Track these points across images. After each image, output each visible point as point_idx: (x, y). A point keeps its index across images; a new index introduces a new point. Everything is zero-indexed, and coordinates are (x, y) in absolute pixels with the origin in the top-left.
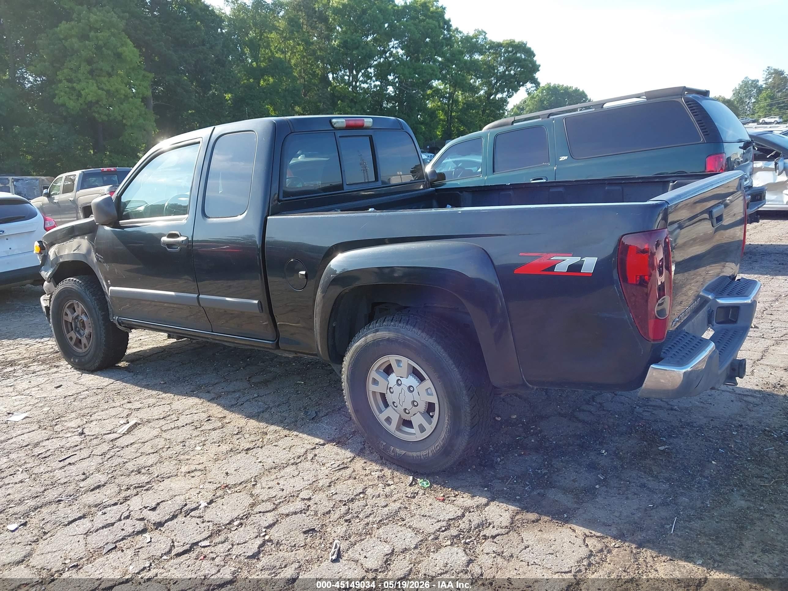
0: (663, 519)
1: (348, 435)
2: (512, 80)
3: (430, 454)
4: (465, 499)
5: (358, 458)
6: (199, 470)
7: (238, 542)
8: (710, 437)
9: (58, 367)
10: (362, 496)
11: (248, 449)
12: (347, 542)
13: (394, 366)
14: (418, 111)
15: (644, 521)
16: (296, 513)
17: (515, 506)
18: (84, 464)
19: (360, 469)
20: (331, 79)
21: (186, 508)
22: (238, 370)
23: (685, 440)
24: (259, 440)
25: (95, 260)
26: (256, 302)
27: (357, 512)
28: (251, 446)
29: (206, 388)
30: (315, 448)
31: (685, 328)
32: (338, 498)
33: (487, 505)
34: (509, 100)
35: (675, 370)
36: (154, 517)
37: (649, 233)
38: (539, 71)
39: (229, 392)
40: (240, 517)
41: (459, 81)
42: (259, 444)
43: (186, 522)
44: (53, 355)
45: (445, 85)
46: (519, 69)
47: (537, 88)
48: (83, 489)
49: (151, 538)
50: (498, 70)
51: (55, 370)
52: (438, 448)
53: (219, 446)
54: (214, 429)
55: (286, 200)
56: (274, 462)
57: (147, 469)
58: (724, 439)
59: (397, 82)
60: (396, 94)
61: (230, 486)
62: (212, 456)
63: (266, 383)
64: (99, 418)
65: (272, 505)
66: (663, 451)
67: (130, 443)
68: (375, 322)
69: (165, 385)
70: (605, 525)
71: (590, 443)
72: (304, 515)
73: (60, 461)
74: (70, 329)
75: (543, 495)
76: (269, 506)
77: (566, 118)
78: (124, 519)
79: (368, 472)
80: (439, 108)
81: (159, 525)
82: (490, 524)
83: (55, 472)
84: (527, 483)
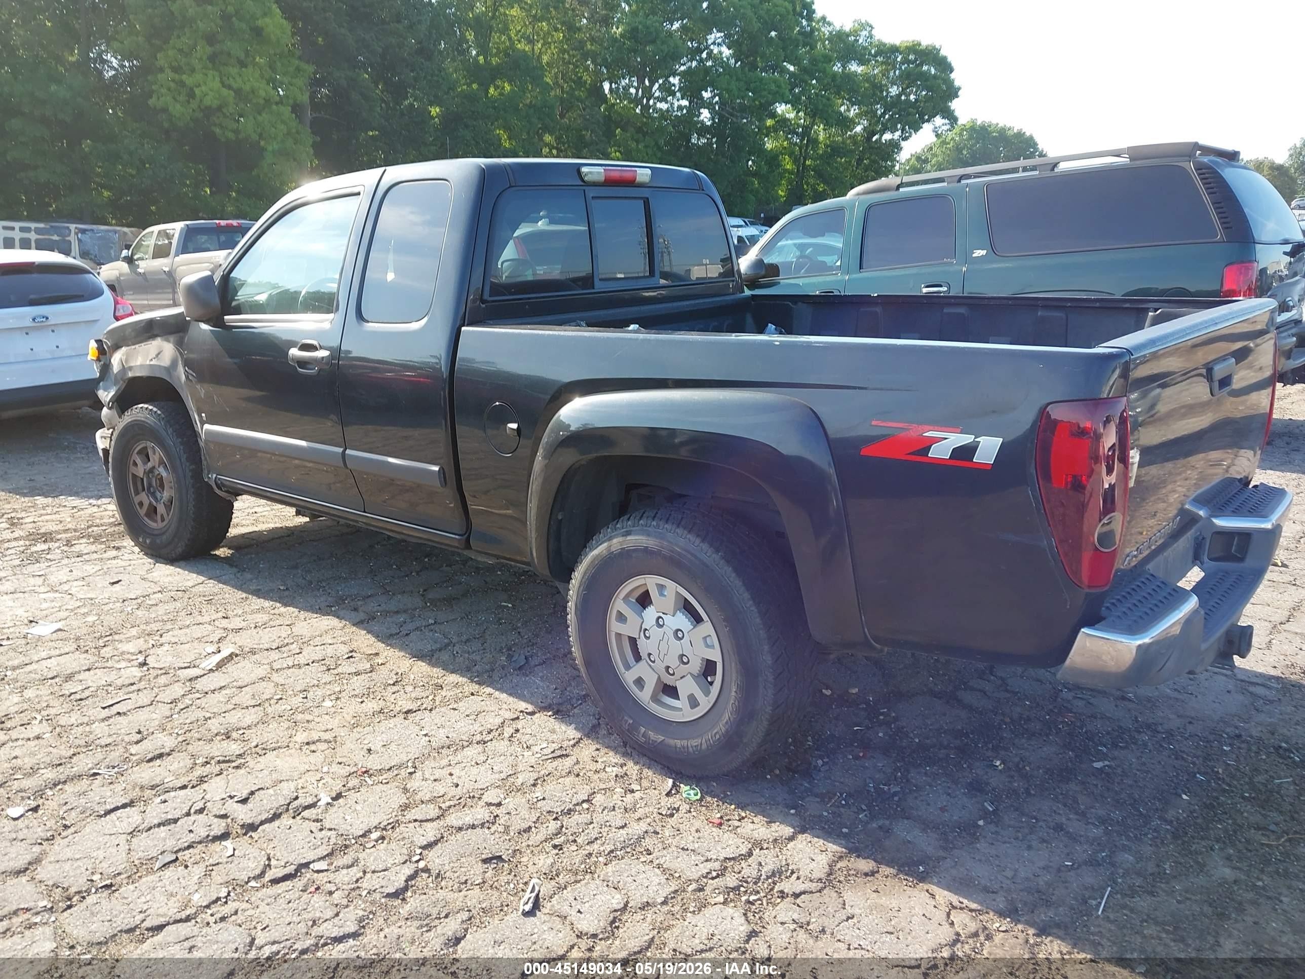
0: (1086, 889)
1: (574, 700)
2: (911, 110)
3: (704, 746)
4: (756, 826)
5: (586, 741)
6: (325, 741)
7: (373, 868)
8: (1184, 752)
9: (118, 548)
10: (585, 806)
11: (408, 712)
12: (553, 883)
13: (654, 594)
14: (750, 153)
15: (1054, 890)
16: (473, 827)
17: (839, 845)
18: (142, 716)
19: (587, 759)
20: (607, 91)
21: (296, 804)
22: (407, 576)
23: (1139, 754)
24: (427, 697)
25: (183, 378)
26: (436, 468)
27: (575, 833)
28: (414, 706)
29: (352, 604)
30: (518, 718)
31: (1150, 567)
32: (545, 806)
33: (791, 838)
34: (903, 144)
35: (1123, 640)
36: (243, 814)
37: (1095, 403)
38: (957, 97)
39: (388, 612)
40: (382, 826)
41: (821, 107)
42: (428, 704)
43: (294, 828)
44: (113, 529)
45: (798, 112)
46: (924, 93)
47: (952, 126)
48: (134, 758)
49: (234, 850)
50: (888, 92)
51: (114, 553)
52: (718, 737)
53: (362, 702)
54: (357, 674)
55: (493, 301)
56: (448, 737)
57: (241, 732)
58: (1207, 758)
59: (717, 102)
60: (714, 122)
61: (371, 772)
62: (349, 718)
63: (449, 601)
64: (174, 640)
65: (437, 810)
66: (1101, 770)
67: (218, 687)
68: (626, 517)
69: (287, 593)
70: (986, 890)
71: (976, 746)
72: (486, 831)
73: (104, 708)
74: (140, 487)
75: (887, 831)
76: (432, 811)
77: (989, 185)
78: (195, 813)
79: (600, 766)
80: (784, 151)
81: (251, 828)
82: (793, 872)
83: (94, 726)
84: (864, 807)
